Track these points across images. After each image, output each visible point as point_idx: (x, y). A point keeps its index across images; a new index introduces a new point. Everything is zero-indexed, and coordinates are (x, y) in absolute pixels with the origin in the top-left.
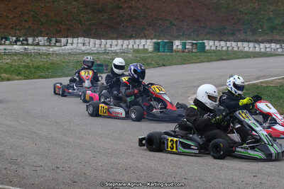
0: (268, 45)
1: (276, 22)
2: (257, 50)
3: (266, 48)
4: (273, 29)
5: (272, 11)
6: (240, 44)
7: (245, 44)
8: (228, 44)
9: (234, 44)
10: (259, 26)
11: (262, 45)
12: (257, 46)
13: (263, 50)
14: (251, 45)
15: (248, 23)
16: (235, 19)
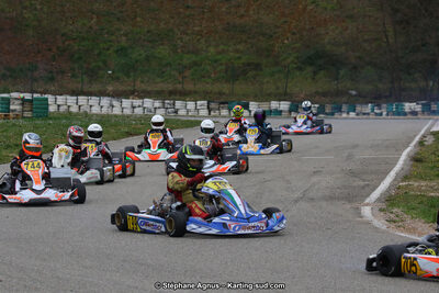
0: (137, 102)
1: (134, 56)
2: (117, 111)
3: (134, 107)
4: (130, 69)
5: (126, 35)
6: (82, 100)
7: (94, 100)
8: (60, 99)
9: (71, 100)
10: (101, 64)
11: (126, 103)
12: (115, 103)
13: (128, 112)
14: (105, 101)
15: (80, 58)
16: (54, 50)
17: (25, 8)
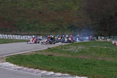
1: (30, 26)
2: (22, 38)
3: (26, 38)
4: (29, 29)
6: (14, 36)
7: (16, 36)
8: (9, 36)
9: (11, 36)
10: (22, 28)
11: (24, 37)
13: (24, 39)
14: (19, 36)
15: (18, 26)
16: (12, 24)
17: (6, 15)
